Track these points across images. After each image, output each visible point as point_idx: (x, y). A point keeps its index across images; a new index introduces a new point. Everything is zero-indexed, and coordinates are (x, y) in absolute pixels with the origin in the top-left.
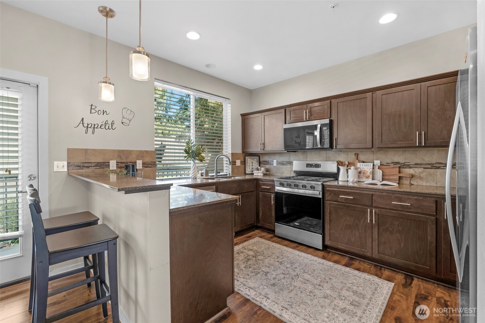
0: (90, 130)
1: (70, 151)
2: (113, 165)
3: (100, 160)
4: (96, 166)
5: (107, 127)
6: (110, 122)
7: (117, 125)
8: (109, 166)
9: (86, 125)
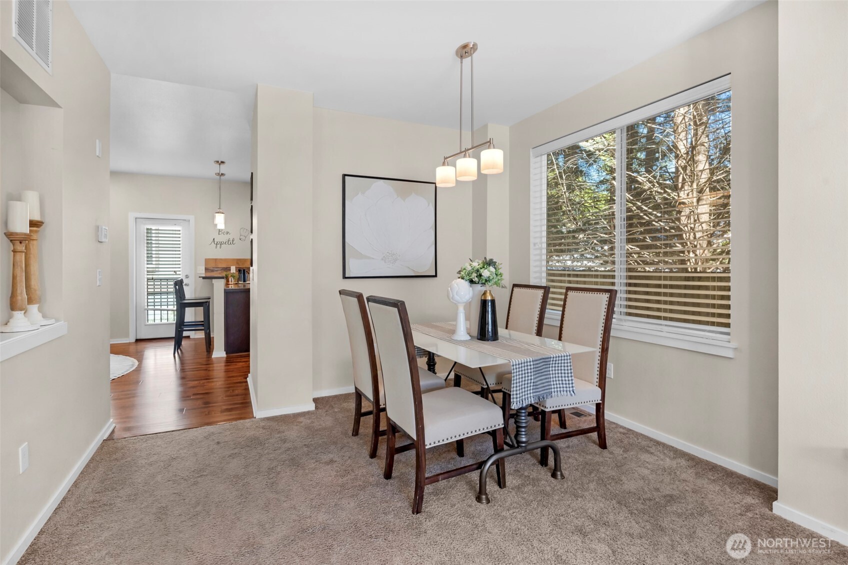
0: (219, 246)
1: (207, 261)
2: (233, 270)
3: (224, 266)
4: (221, 270)
5: (229, 243)
6: (231, 240)
7: (237, 241)
8: (230, 270)
9: (216, 243)
